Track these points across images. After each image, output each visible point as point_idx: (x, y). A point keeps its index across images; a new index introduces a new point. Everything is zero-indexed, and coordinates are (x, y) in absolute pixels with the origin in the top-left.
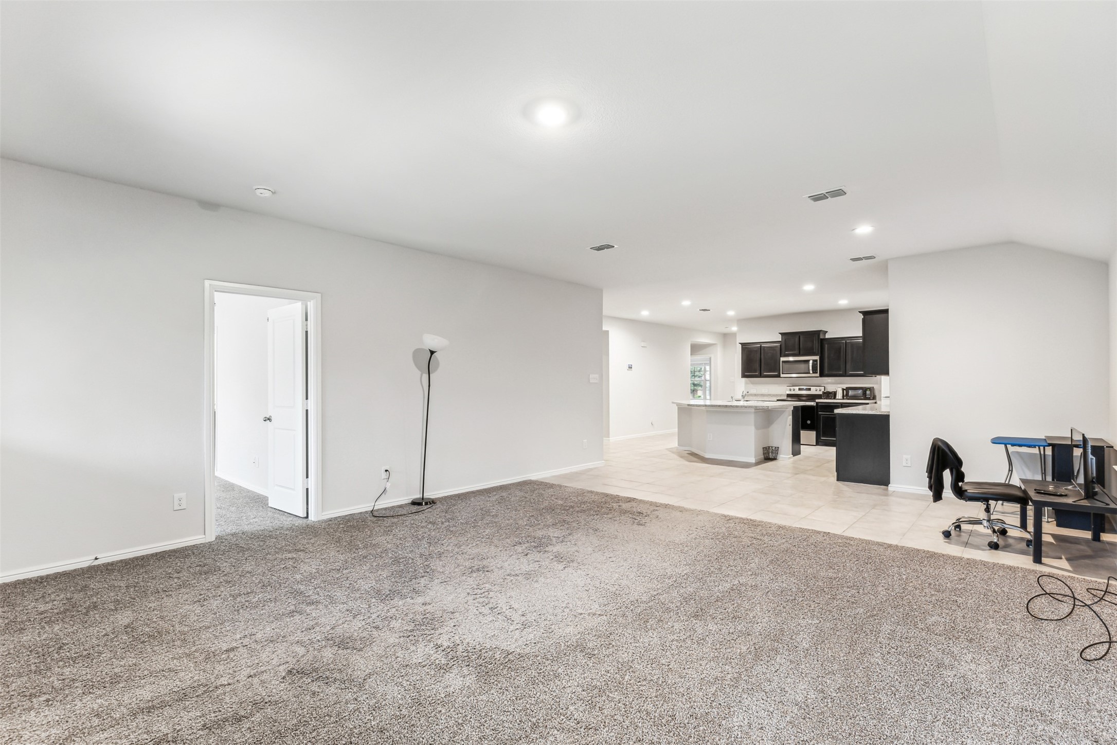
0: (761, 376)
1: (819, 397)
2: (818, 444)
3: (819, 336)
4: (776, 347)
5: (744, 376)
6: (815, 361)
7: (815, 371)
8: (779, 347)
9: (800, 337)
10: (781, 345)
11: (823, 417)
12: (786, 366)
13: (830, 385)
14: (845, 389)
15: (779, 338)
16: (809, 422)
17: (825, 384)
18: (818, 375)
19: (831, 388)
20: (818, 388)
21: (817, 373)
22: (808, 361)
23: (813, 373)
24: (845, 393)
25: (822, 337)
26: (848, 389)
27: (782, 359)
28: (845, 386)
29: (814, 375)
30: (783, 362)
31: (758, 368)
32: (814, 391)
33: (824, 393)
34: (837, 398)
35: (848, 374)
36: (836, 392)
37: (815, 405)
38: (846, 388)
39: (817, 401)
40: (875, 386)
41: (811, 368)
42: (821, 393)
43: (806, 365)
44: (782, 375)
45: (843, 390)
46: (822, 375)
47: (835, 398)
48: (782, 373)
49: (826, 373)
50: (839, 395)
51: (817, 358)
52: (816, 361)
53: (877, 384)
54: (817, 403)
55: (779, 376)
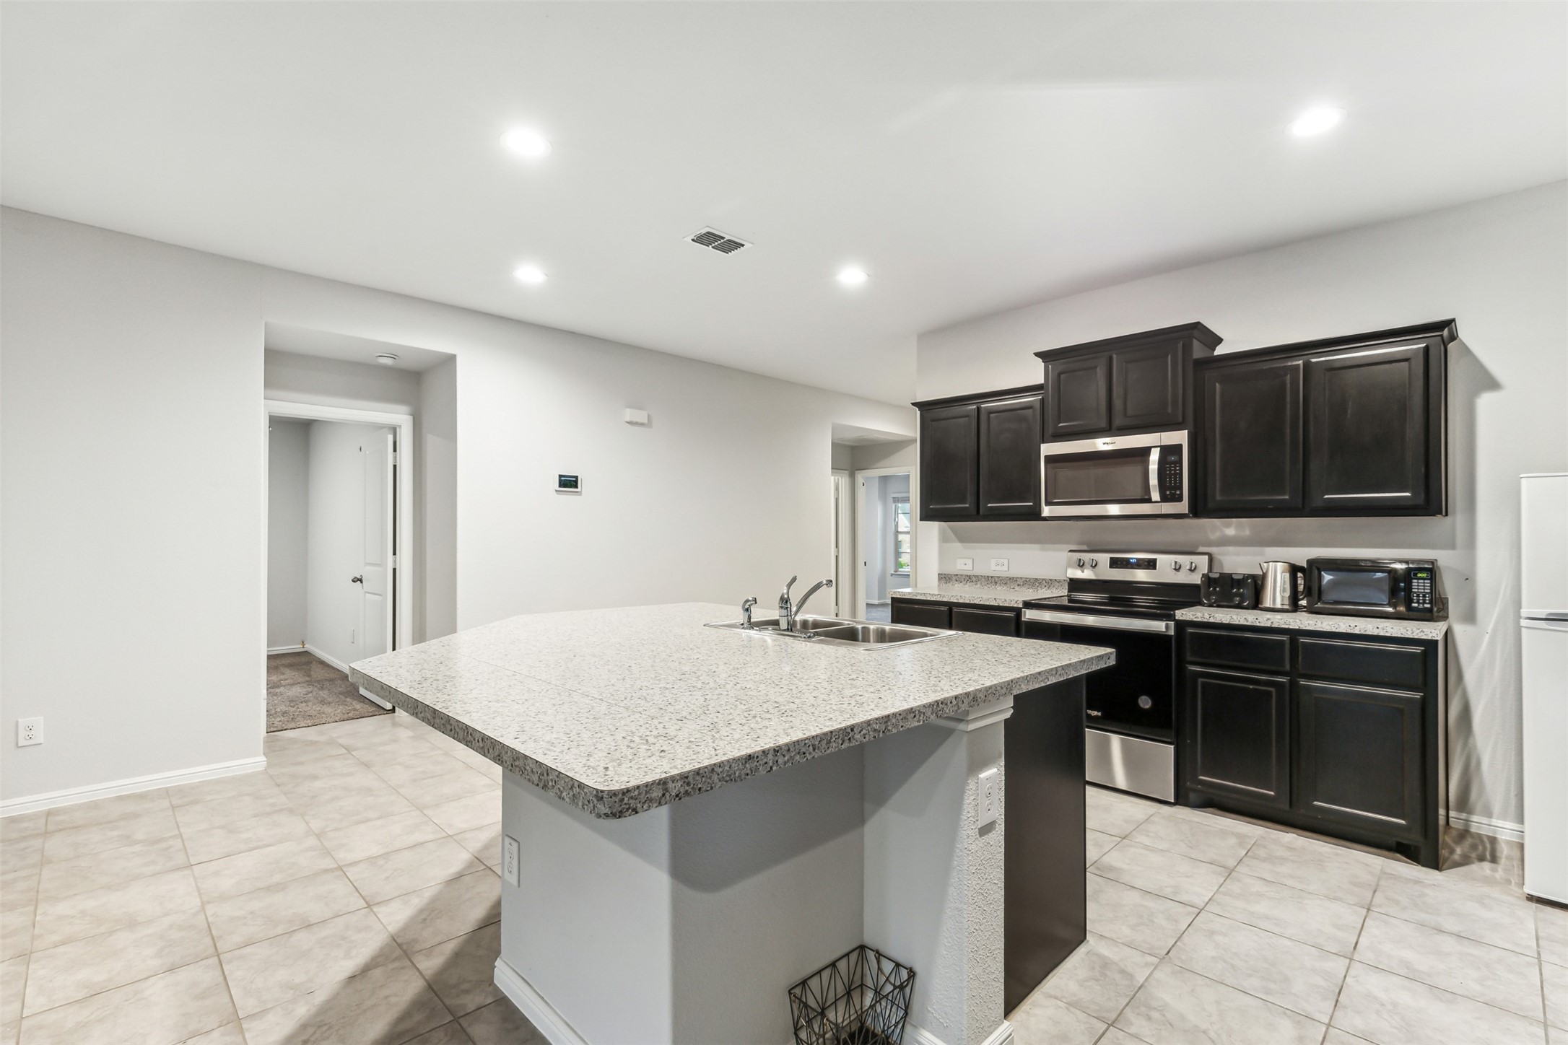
0: (977, 514)
1: (1189, 595)
2: (1181, 799)
3: (1187, 349)
4: (1028, 407)
5: (928, 514)
6: (1170, 452)
7: (1170, 491)
8: (1038, 406)
9: (1111, 359)
10: (1042, 401)
11: (1204, 685)
12: (1065, 473)
13: (1231, 549)
14: (1301, 569)
15: (1035, 373)
16: (1145, 703)
17: (1210, 544)
18: (1183, 507)
19: (1237, 562)
20: (1184, 560)
21: (1180, 499)
22: (1144, 452)
23: (1164, 499)
24: (1300, 581)
25: (1198, 351)
26: (1317, 566)
27: (1047, 449)
28: (1302, 555)
29: (1168, 508)
30: (1049, 459)
31: (970, 489)
32: (1168, 570)
33: (1208, 580)
34: (1268, 603)
35: (1317, 503)
36: (1264, 576)
37: (1172, 632)
38: (1310, 562)
39: (1183, 614)
40: (1444, 558)
41: (1153, 480)
42: (1196, 579)
43: (1138, 469)
44: (1046, 511)
45: (1294, 570)
46: (1199, 508)
47: (1256, 604)
48: (1048, 503)
49: (1218, 498)
50: (1277, 590)
51: (1180, 437)
52: (1178, 448)
53: (1452, 546)
54: (1181, 626)
55: (1034, 515)
